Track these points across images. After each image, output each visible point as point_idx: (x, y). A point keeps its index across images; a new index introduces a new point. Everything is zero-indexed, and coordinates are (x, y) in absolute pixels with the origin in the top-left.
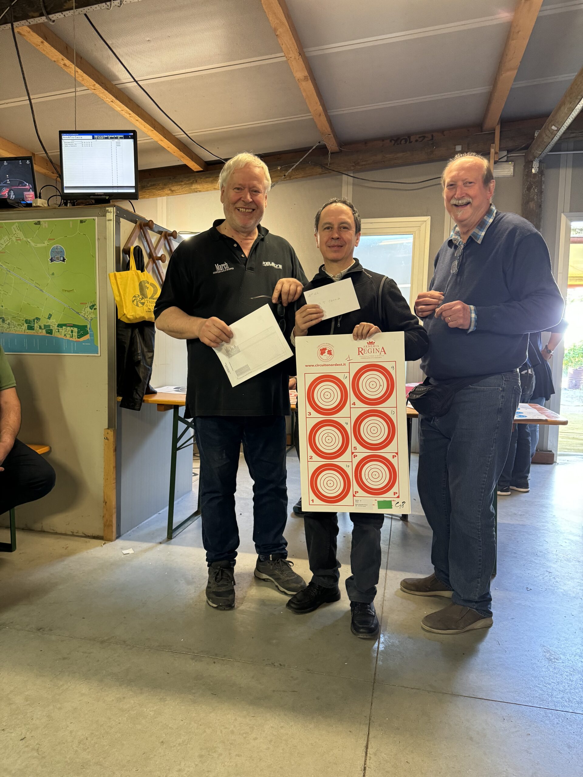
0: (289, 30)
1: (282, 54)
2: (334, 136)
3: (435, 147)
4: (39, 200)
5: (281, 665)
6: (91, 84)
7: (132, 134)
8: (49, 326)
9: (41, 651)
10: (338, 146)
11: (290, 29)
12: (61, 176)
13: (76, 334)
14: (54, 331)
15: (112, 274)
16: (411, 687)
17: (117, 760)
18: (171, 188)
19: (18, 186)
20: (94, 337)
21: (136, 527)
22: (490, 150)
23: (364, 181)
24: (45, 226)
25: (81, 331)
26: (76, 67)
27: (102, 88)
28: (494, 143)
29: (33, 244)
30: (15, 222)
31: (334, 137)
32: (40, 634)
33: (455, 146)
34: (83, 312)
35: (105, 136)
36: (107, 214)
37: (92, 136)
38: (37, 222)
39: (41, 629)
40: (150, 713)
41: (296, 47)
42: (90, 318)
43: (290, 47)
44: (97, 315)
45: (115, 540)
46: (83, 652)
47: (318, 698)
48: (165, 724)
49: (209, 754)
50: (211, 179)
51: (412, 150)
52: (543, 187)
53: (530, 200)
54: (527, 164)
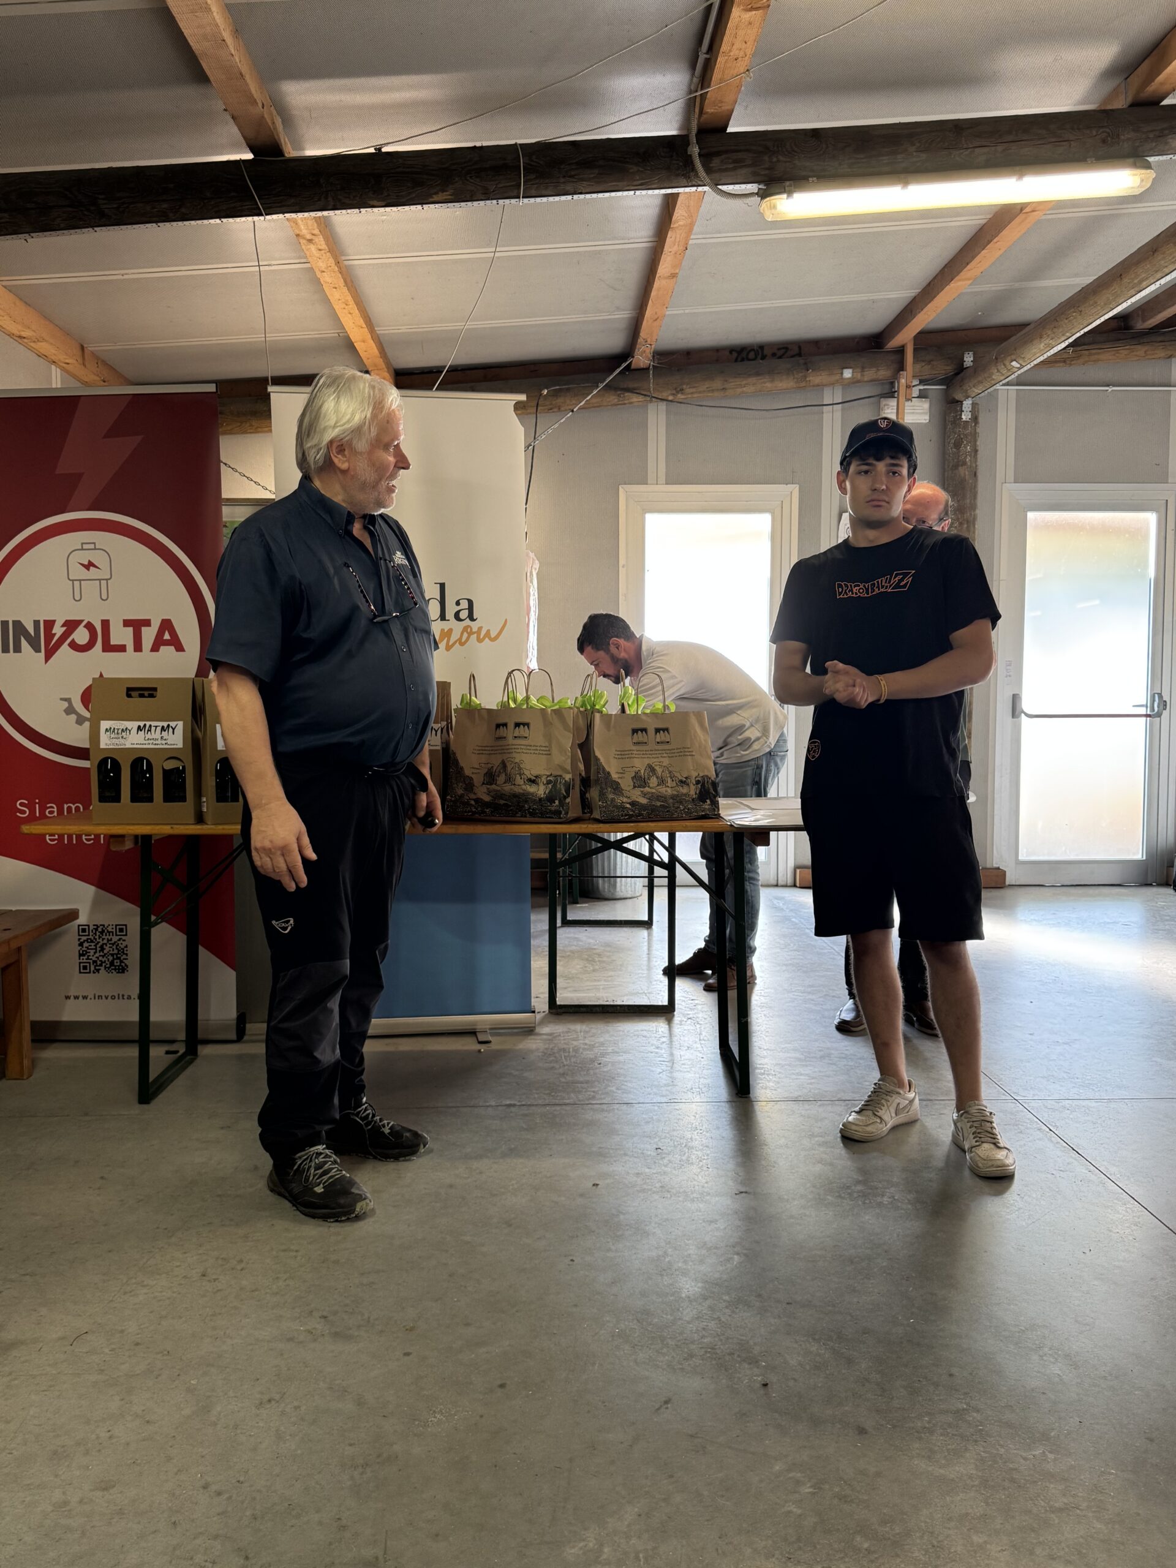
3: (810, 370)
10: (650, 362)
28: (904, 369)
33: (844, 369)
51: (772, 373)
52: (978, 443)
53: (960, 463)
54: (950, 405)
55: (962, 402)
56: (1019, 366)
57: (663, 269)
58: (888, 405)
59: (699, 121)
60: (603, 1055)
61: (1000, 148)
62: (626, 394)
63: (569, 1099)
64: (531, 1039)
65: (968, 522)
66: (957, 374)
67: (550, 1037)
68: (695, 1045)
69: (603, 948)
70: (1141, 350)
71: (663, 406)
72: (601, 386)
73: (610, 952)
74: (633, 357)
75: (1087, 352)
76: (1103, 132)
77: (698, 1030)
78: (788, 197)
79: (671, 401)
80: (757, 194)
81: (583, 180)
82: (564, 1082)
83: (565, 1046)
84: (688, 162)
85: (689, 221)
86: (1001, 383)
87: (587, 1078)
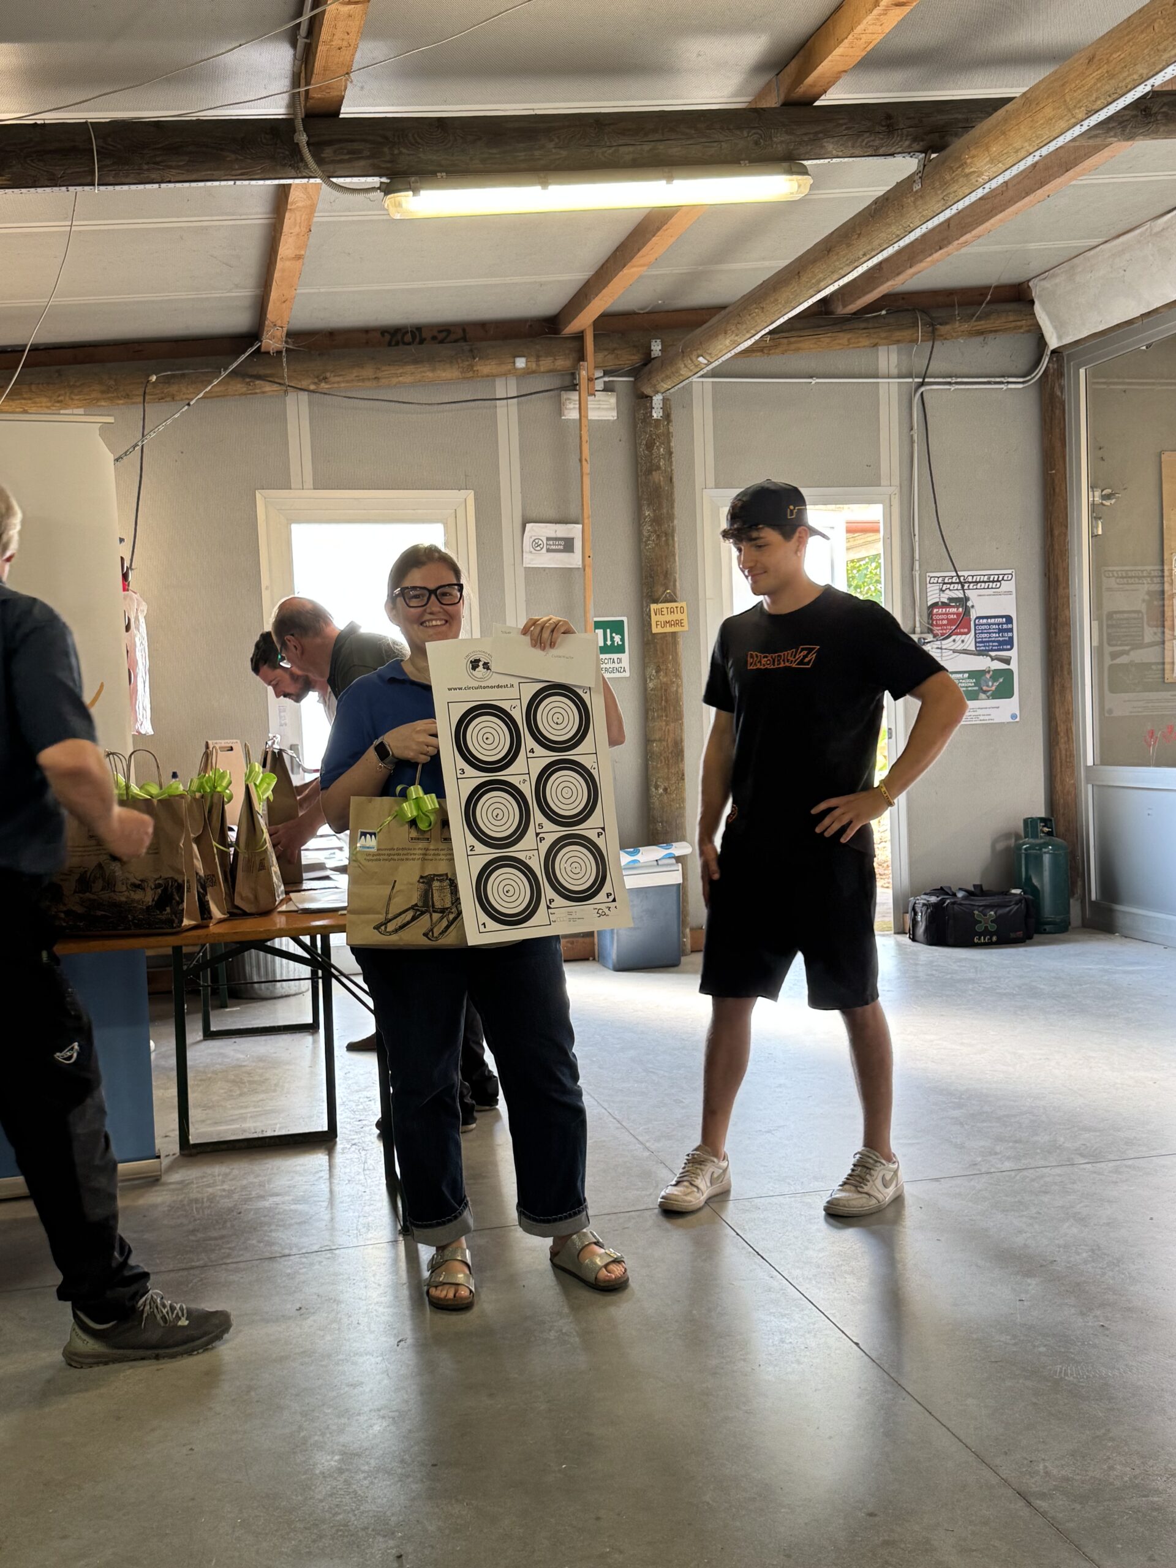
3: (476, 359)
10: (283, 344)
28: (584, 358)
33: (515, 357)
51: (432, 360)
52: (672, 444)
53: (654, 468)
54: (641, 400)
55: (651, 397)
56: (706, 362)
57: (286, 249)
58: (569, 399)
59: (305, 105)
60: (247, 1200)
61: (646, 147)
62: (257, 382)
63: (198, 1260)
64: (156, 1191)
65: (666, 535)
66: (645, 365)
67: (178, 1186)
68: (357, 1177)
69: (254, 1064)
70: (844, 338)
71: (304, 397)
72: (224, 374)
73: (263, 1068)
74: (261, 341)
75: (785, 341)
76: (755, 133)
77: (363, 1160)
78: (414, 195)
79: (313, 392)
80: (379, 188)
81: (171, 167)
82: (193, 1241)
83: (199, 1196)
84: (296, 150)
85: (309, 203)
86: (699, 374)
87: (224, 1232)
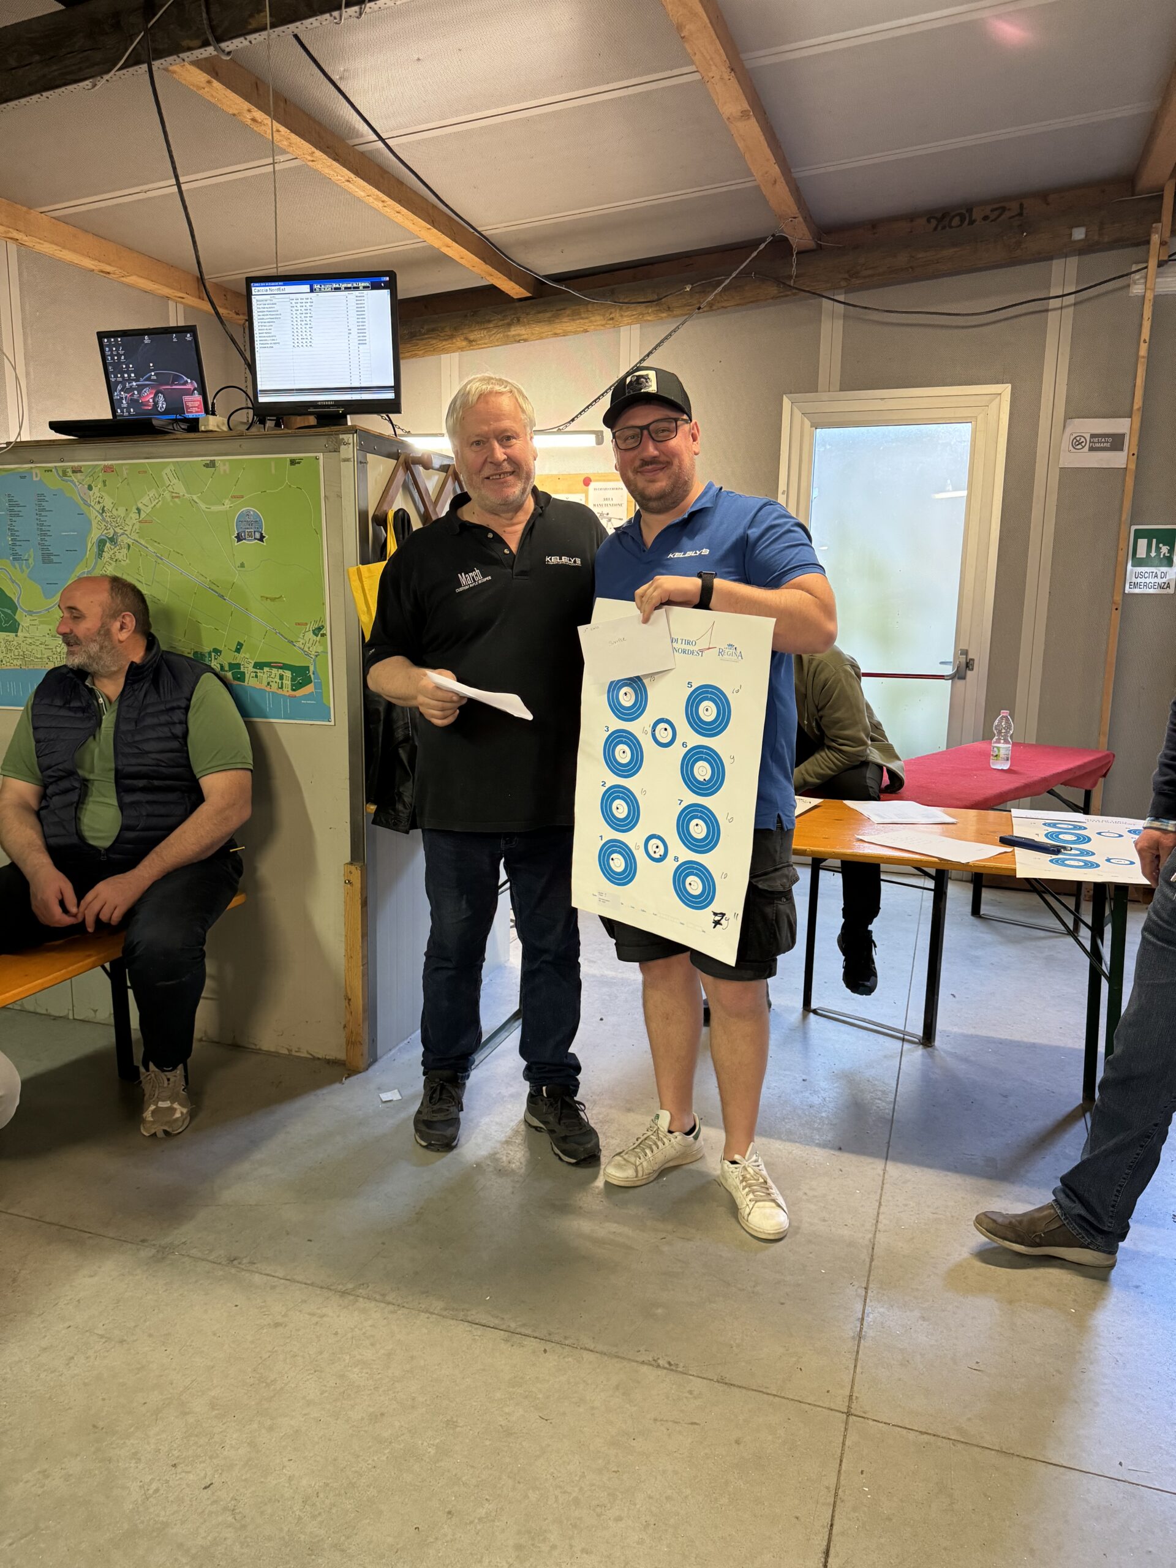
0: (709, 25)
1: (693, 68)
2: (805, 219)
3: (1025, 234)
4: (211, 417)
5: (669, 1363)
6: (305, 152)
7: (388, 279)
8: (238, 666)
9: (236, 1306)
10: (813, 238)
11: (711, 22)
12: (252, 366)
13: (289, 683)
14: (247, 676)
15: (353, 570)
16: (920, 1430)
17: (370, 1542)
18: (468, 335)
19: (173, 384)
20: (321, 689)
21: (406, 1042)
22: (1150, 235)
23: (867, 310)
24: (225, 471)
25: (297, 676)
26: (274, 121)
27: (327, 158)
28: (1159, 220)
29: (203, 506)
30: (169, 462)
31: (805, 221)
32: (233, 1271)
33: (1072, 227)
34: (302, 641)
35: (334, 286)
36: (342, 447)
37: (308, 286)
38: (208, 462)
39: (235, 1260)
40: (430, 1450)
41: (725, 58)
42: (313, 653)
43: (712, 59)
44: (326, 647)
45: (367, 1069)
46: (309, 1314)
47: (738, 1442)
48: (456, 1475)
49: (533, 1545)
50: (548, 315)
51: (978, 241)
